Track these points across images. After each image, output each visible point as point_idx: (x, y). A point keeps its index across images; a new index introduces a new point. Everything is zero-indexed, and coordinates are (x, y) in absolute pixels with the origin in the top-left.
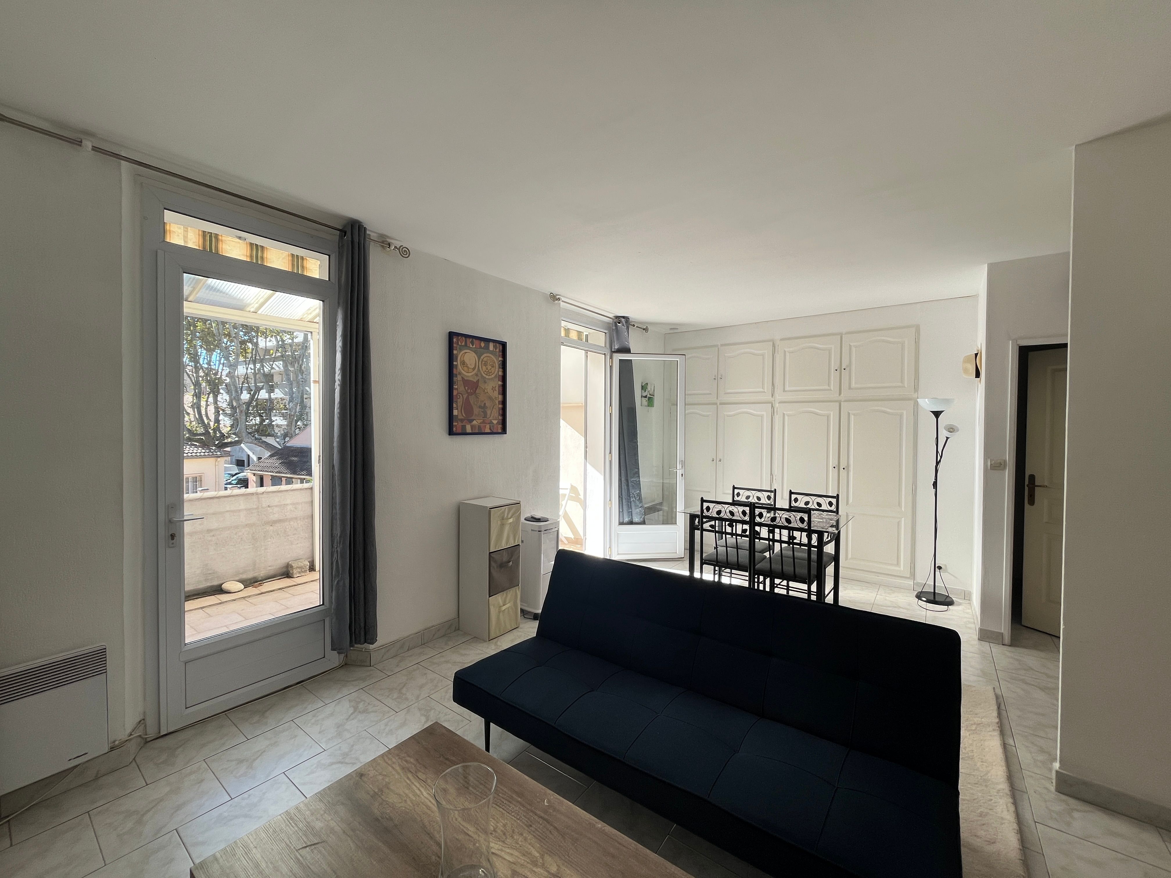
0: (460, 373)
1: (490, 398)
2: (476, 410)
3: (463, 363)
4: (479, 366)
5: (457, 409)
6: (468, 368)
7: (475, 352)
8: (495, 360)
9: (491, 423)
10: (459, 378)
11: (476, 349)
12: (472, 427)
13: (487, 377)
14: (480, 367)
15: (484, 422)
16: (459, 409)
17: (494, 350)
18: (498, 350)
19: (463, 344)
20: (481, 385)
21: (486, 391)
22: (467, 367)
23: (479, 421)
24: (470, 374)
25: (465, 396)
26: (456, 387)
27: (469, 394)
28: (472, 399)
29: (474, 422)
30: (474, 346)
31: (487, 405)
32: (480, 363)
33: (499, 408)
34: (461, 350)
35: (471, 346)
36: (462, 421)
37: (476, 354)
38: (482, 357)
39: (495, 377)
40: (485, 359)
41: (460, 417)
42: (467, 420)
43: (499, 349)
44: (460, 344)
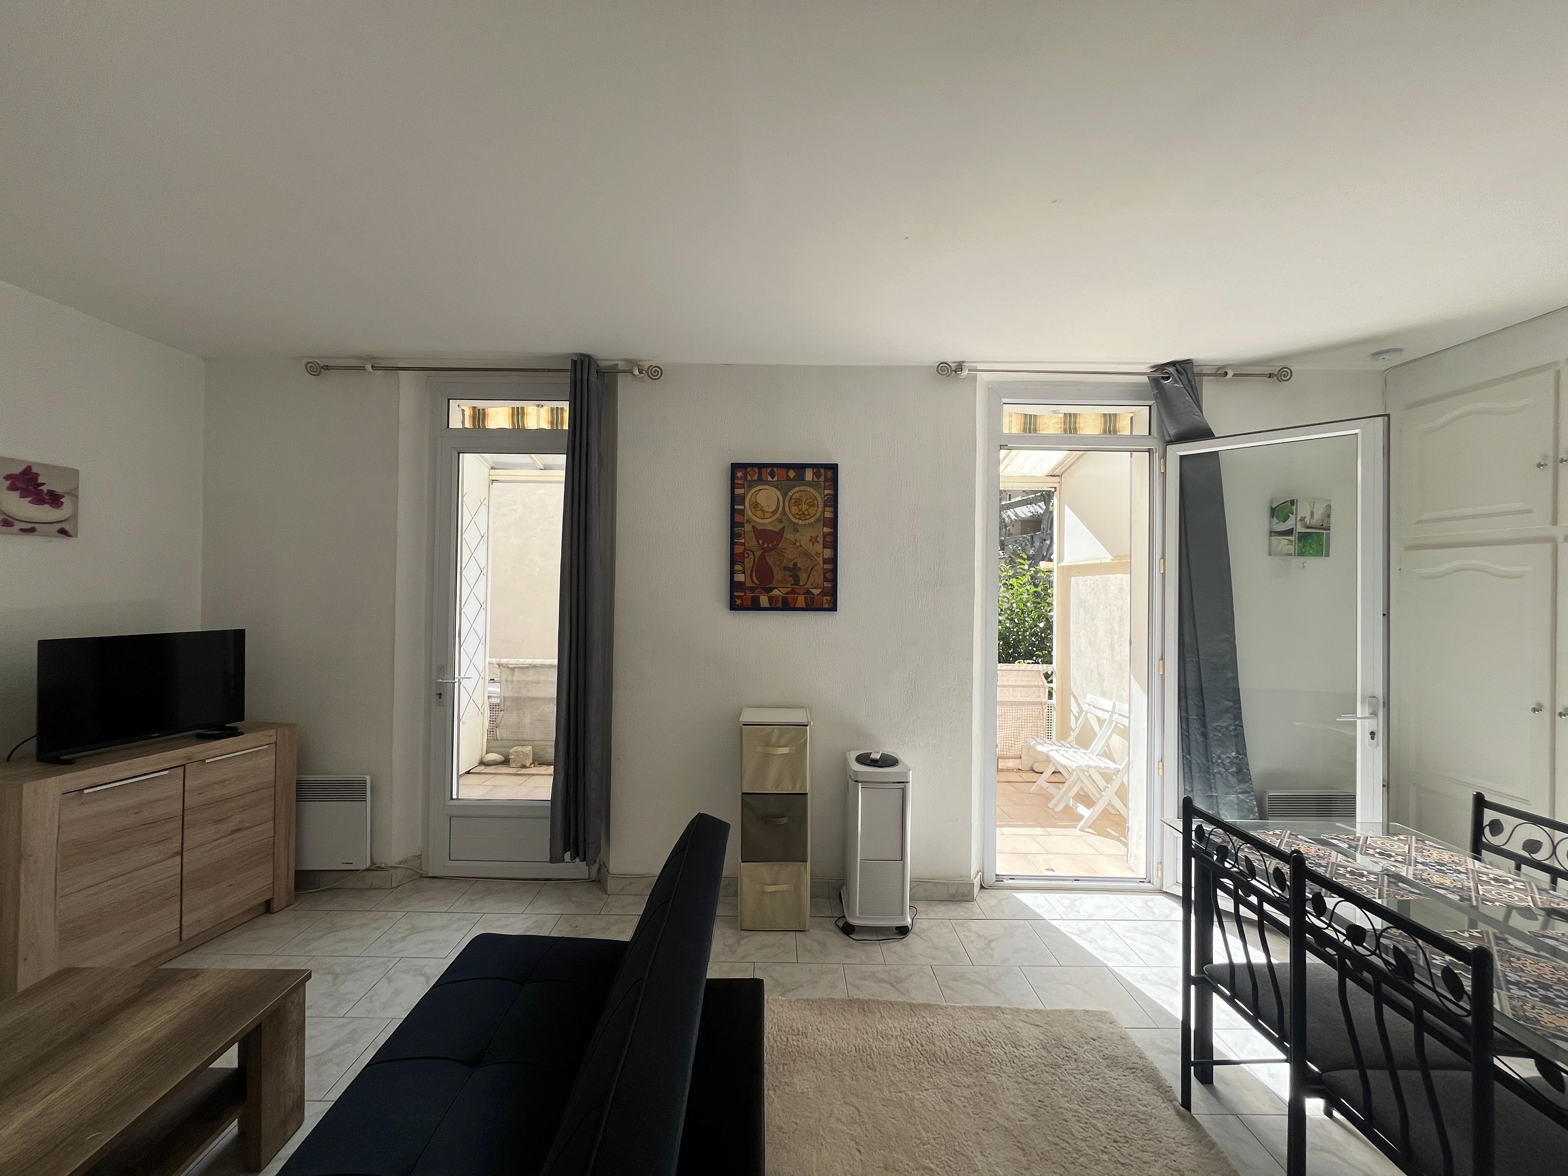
0: (748, 521)
1: (807, 555)
2: (778, 574)
3: (755, 505)
4: (784, 507)
5: (744, 573)
6: (764, 512)
7: (776, 488)
8: (817, 494)
9: (808, 592)
10: (748, 528)
11: (779, 483)
12: (771, 599)
13: (800, 522)
14: (787, 509)
15: (793, 592)
16: (748, 572)
17: (815, 479)
18: (822, 479)
19: (756, 477)
20: (788, 535)
21: (798, 544)
22: (762, 510)
23: (785, 591)
24: (767, 521)
25: (758, 554)
26: (743, 541)
27: (765, 551)
28: (770, 559)
29: (775, 592)
30: (776, 479)
31: (799, 565)
32: (787, 502)
33: (824, 569)
34: (750, 487)
35: (770, 479)
36: (752, 589)
37: (779, 489)
38: (790, 494)
39: (818, 520)
40: (797, 496)
41: (749, 584)
42: (762, 588)
43: (826, 477)
44: (749, 478)
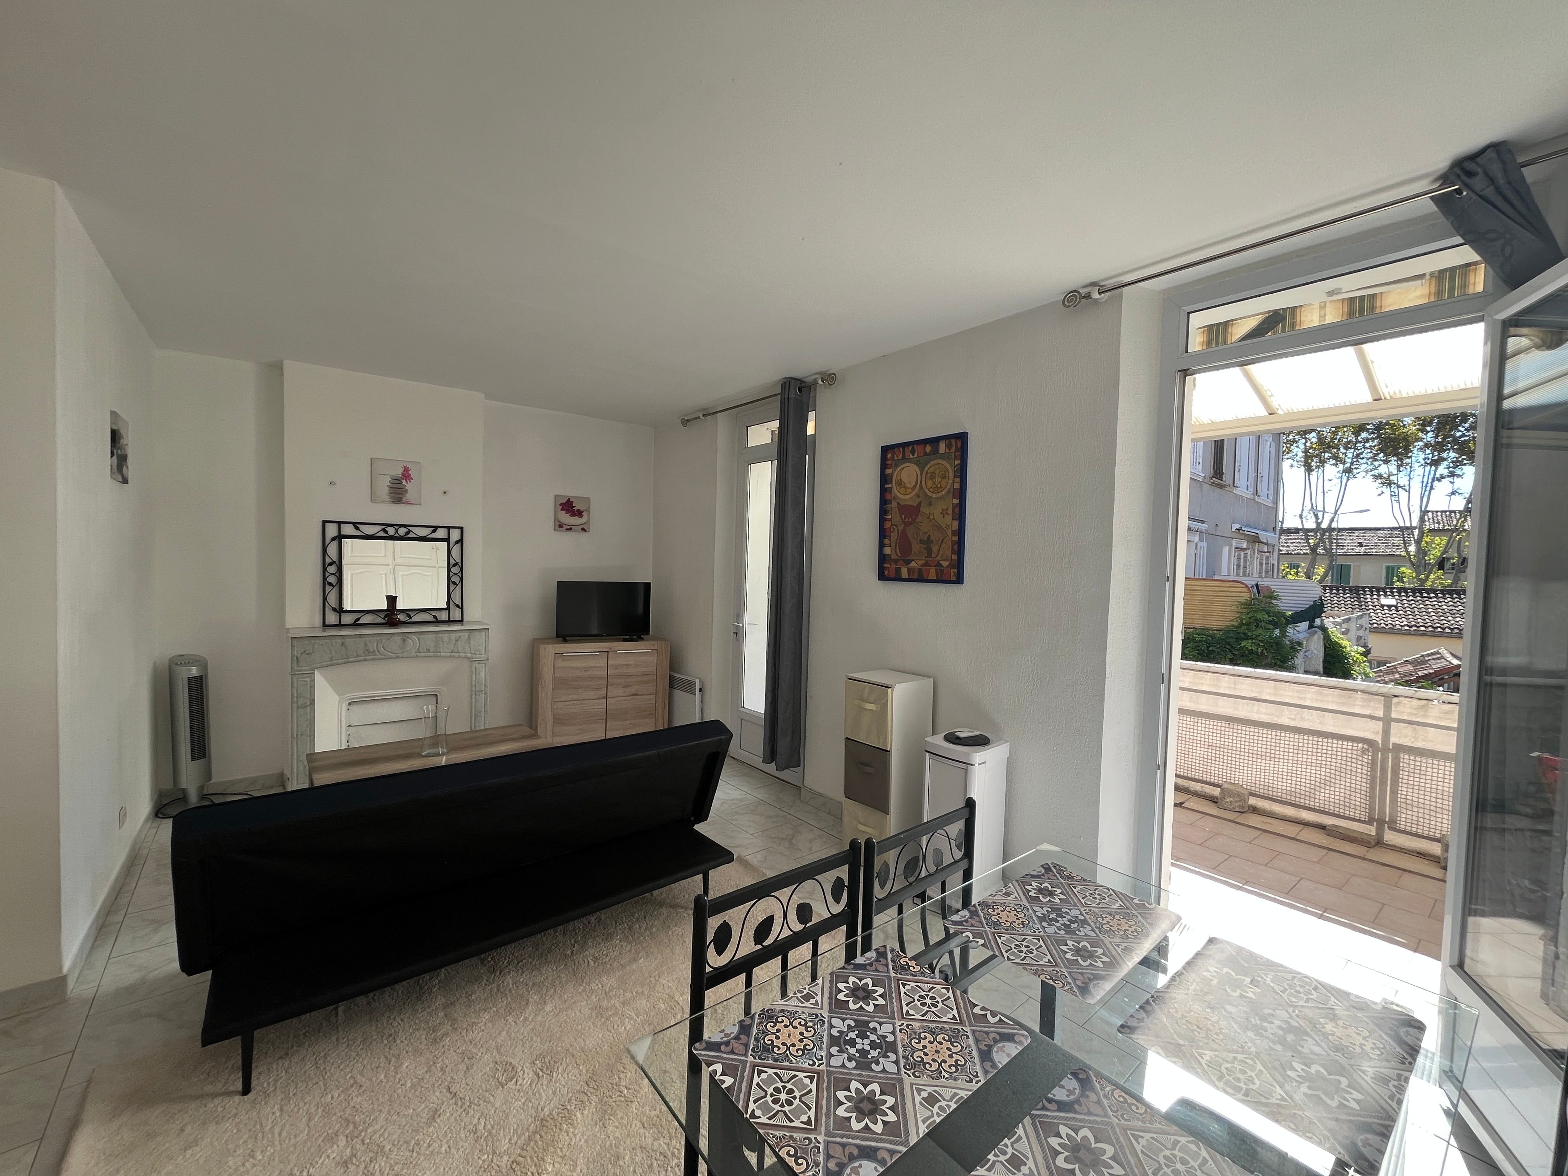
0: (895, 498)
1: (938, 527)
2: (916, 547)
3: (900, 483)
4: (921, 482)
5: (890, 546)
6: (906, 488)
7: (915, 464)
8: (948, 466)
9: (939, 565)
10: (894, 504)
11: (918, 459)
12: (910, 571)
13: (934, 495)
14: (923, 483)
15: (926, 564)
16: (893, 547)
17: (947, 451)
18: (953, 450)
19: (900, 457)
20: (924, 509)
21: (932, 517)
22: (904, 487)
23: (920, 563)
24: (908, 497)
25: (901, 528)
26: (890, 517)
27: (906, 525)
28: (910, 532)
29: (913, 564)
30: (915, 456)
31: (932, 538)
32: (924, 477)
33: (952, 541)
34: (897, 466)
35: (911, 456)
36: (896, 562)
37: (918, 465)
38: (926, 468)
39: (948, 492)
40: (931, 470)
41: (894, 557)
42: (903, 560)
43: (956, 447)
44: (896, 458)
